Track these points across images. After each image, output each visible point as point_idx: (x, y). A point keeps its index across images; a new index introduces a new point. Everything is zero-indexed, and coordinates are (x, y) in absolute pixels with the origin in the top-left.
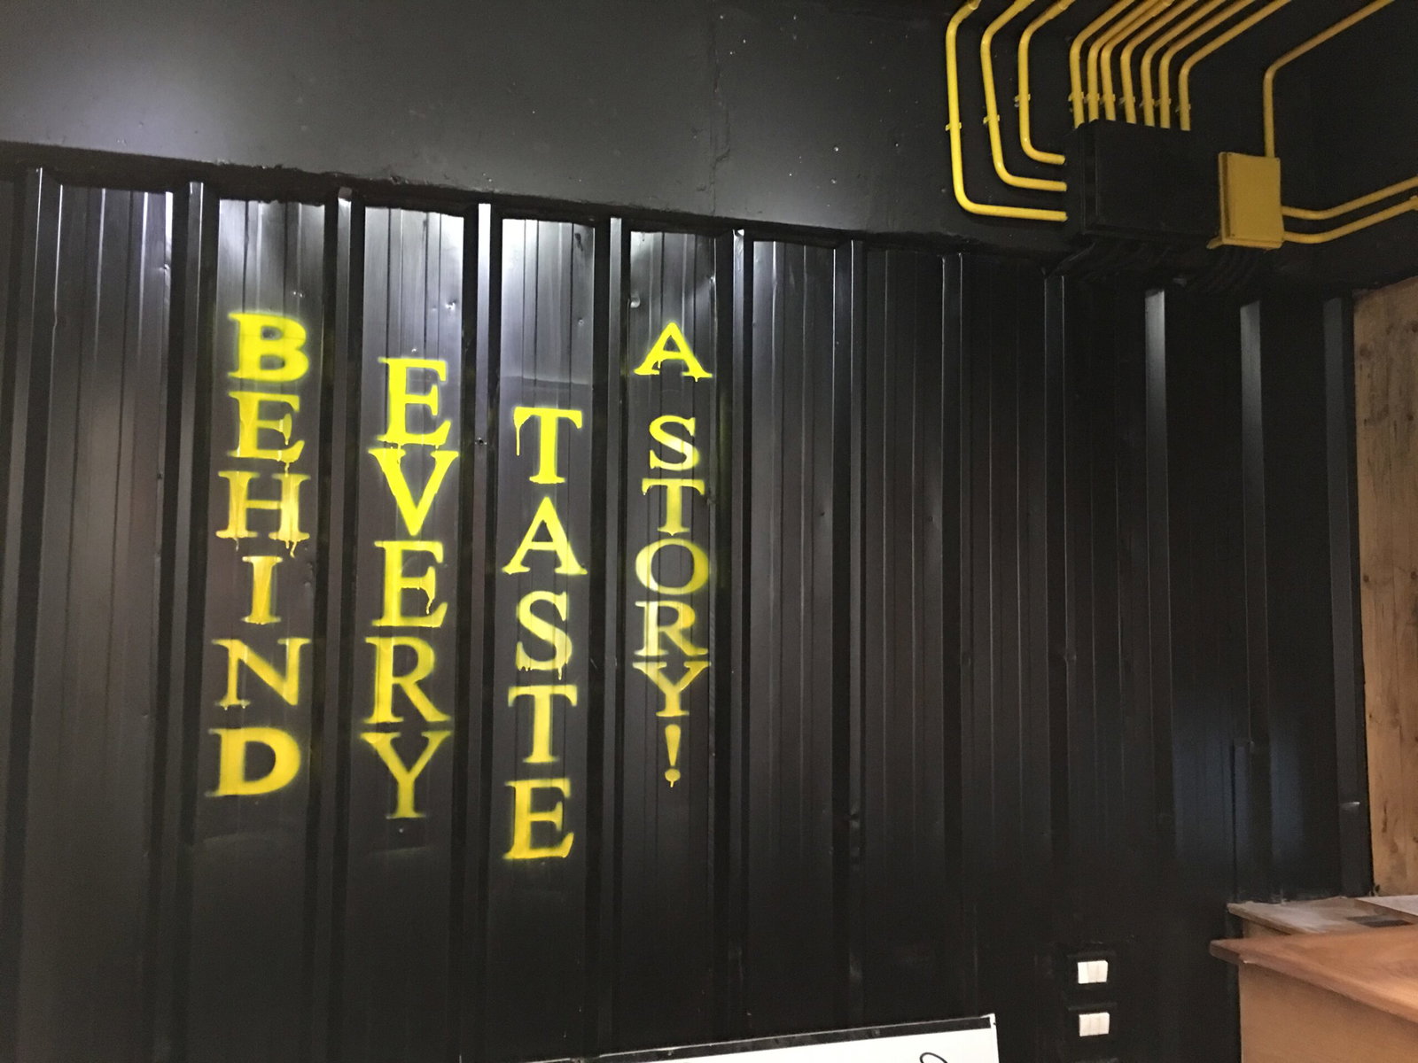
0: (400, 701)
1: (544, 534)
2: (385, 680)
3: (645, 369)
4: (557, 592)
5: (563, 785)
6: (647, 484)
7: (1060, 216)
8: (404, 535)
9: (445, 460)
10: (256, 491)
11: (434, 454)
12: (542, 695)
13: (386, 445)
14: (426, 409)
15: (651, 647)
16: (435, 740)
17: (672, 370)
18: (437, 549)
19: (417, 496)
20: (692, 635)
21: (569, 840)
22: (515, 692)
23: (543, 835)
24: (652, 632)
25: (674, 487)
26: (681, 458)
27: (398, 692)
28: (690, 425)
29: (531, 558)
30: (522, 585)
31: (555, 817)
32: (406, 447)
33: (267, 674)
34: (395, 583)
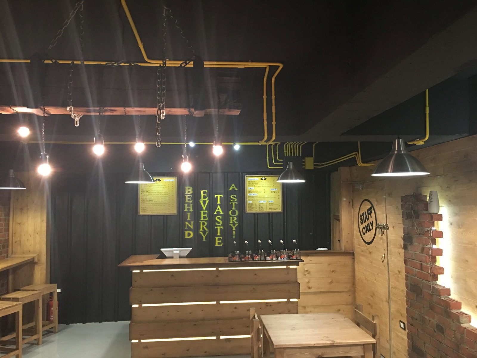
0: (203, 228)
1: (218, 209)
2: (202, 226)
3: (230, 190)
4: (220, 216)
5: (221, 238)
6: (230, 203)
7: (282, 167)
8: (203, 210)
9: (207, 201)
10: (188, 206)
11: (206, 201)
12: (219, 228)
13: (201, 200)
14: (205, 196)
15: (231, 222)
16: (207, 233)
17: (233, 189)
18: (206, 211)
19: (204, 205)
20: (236, 221)
21: (222, 244)
22: (216, 227)
23: (219, 243)
24: (231, 220)
25: (234, 203)
26: (234, 200)
27: (203, 227)
28: (235, 196)
29: (217, 212)
30: (216, 215)
31: (220, 241)
32: (203, 200)
33: (189, 225)
34: (202, 215)
